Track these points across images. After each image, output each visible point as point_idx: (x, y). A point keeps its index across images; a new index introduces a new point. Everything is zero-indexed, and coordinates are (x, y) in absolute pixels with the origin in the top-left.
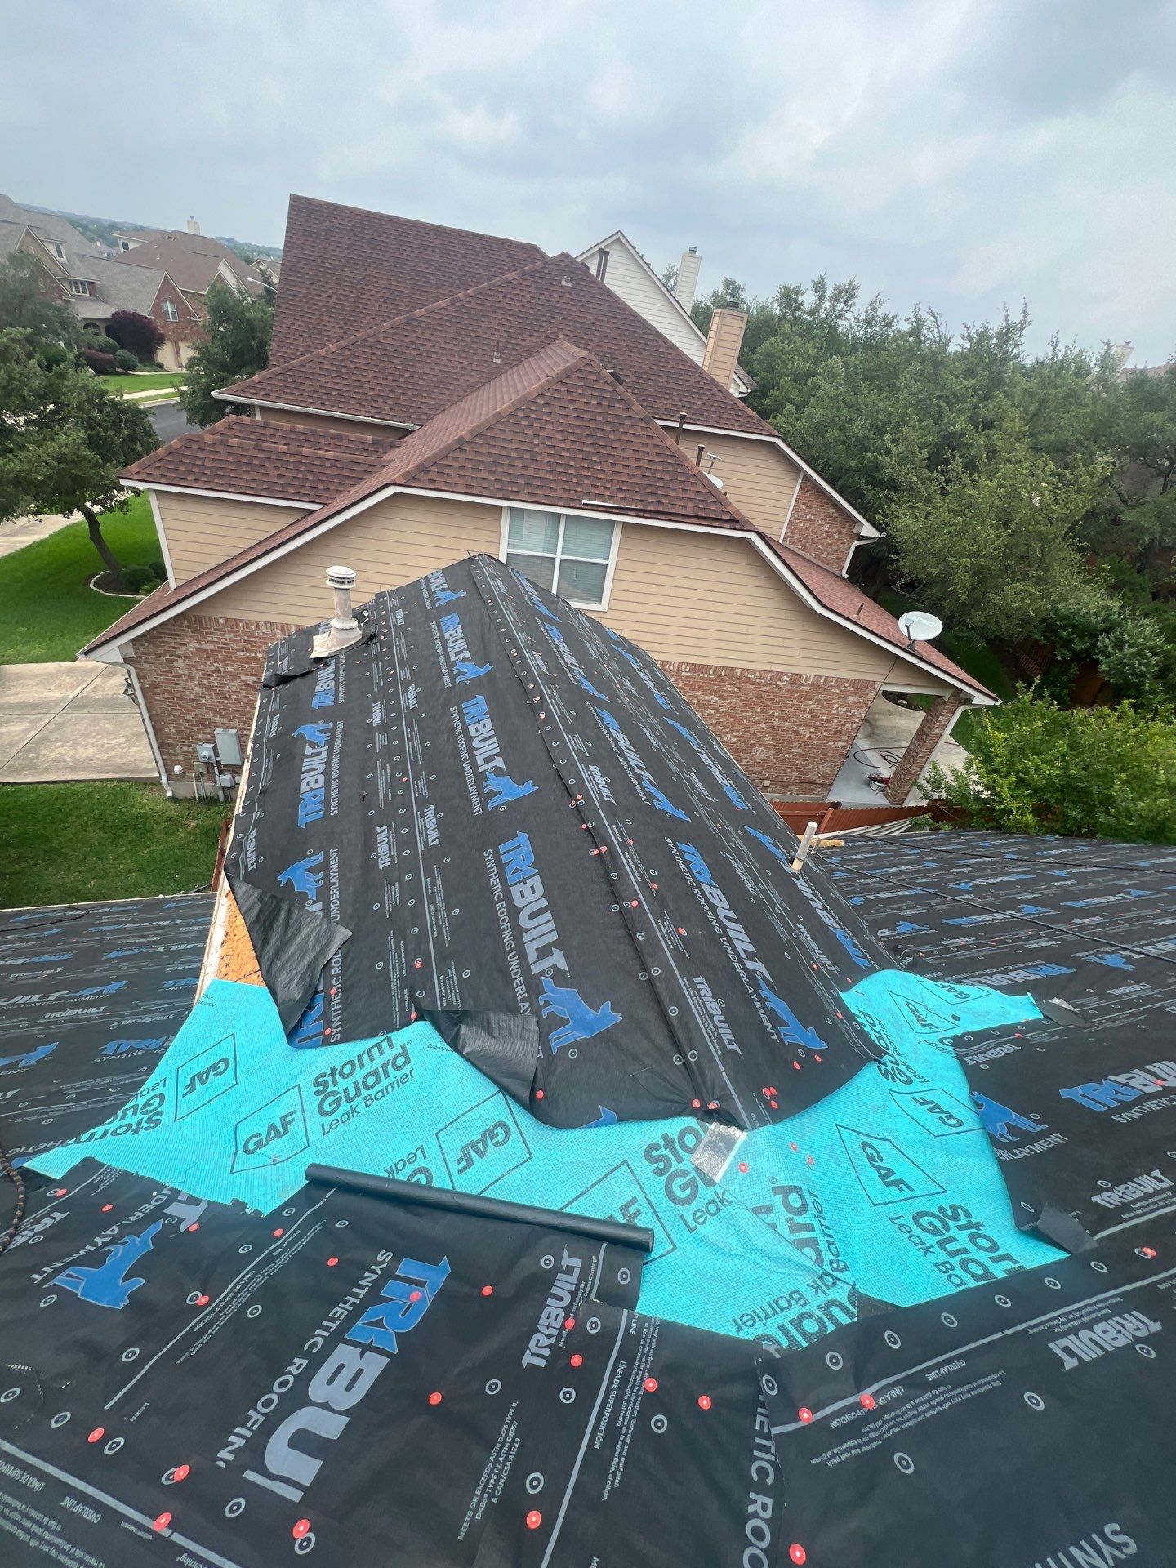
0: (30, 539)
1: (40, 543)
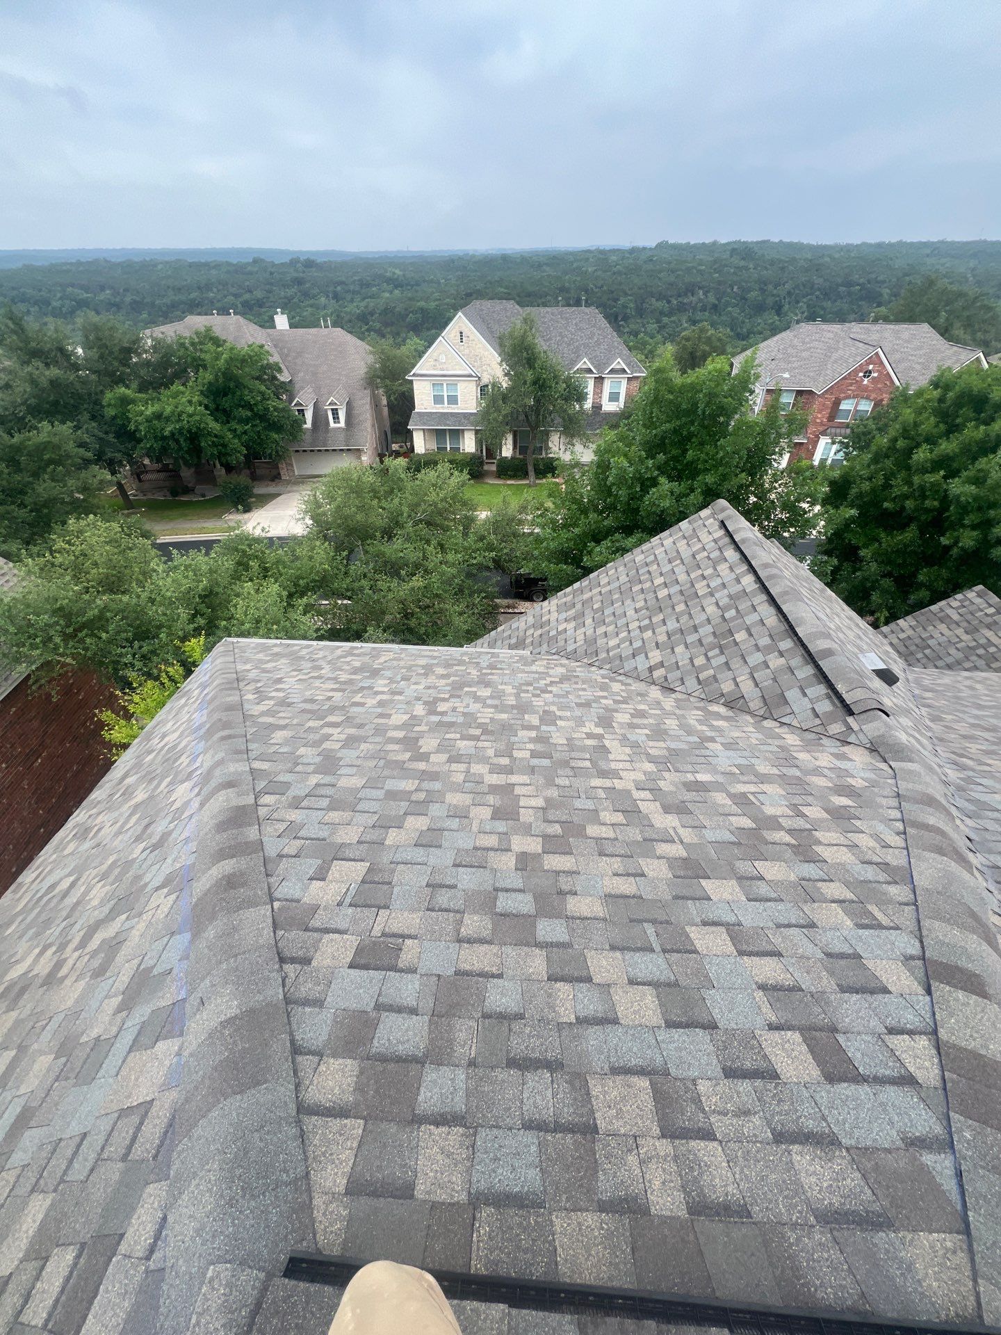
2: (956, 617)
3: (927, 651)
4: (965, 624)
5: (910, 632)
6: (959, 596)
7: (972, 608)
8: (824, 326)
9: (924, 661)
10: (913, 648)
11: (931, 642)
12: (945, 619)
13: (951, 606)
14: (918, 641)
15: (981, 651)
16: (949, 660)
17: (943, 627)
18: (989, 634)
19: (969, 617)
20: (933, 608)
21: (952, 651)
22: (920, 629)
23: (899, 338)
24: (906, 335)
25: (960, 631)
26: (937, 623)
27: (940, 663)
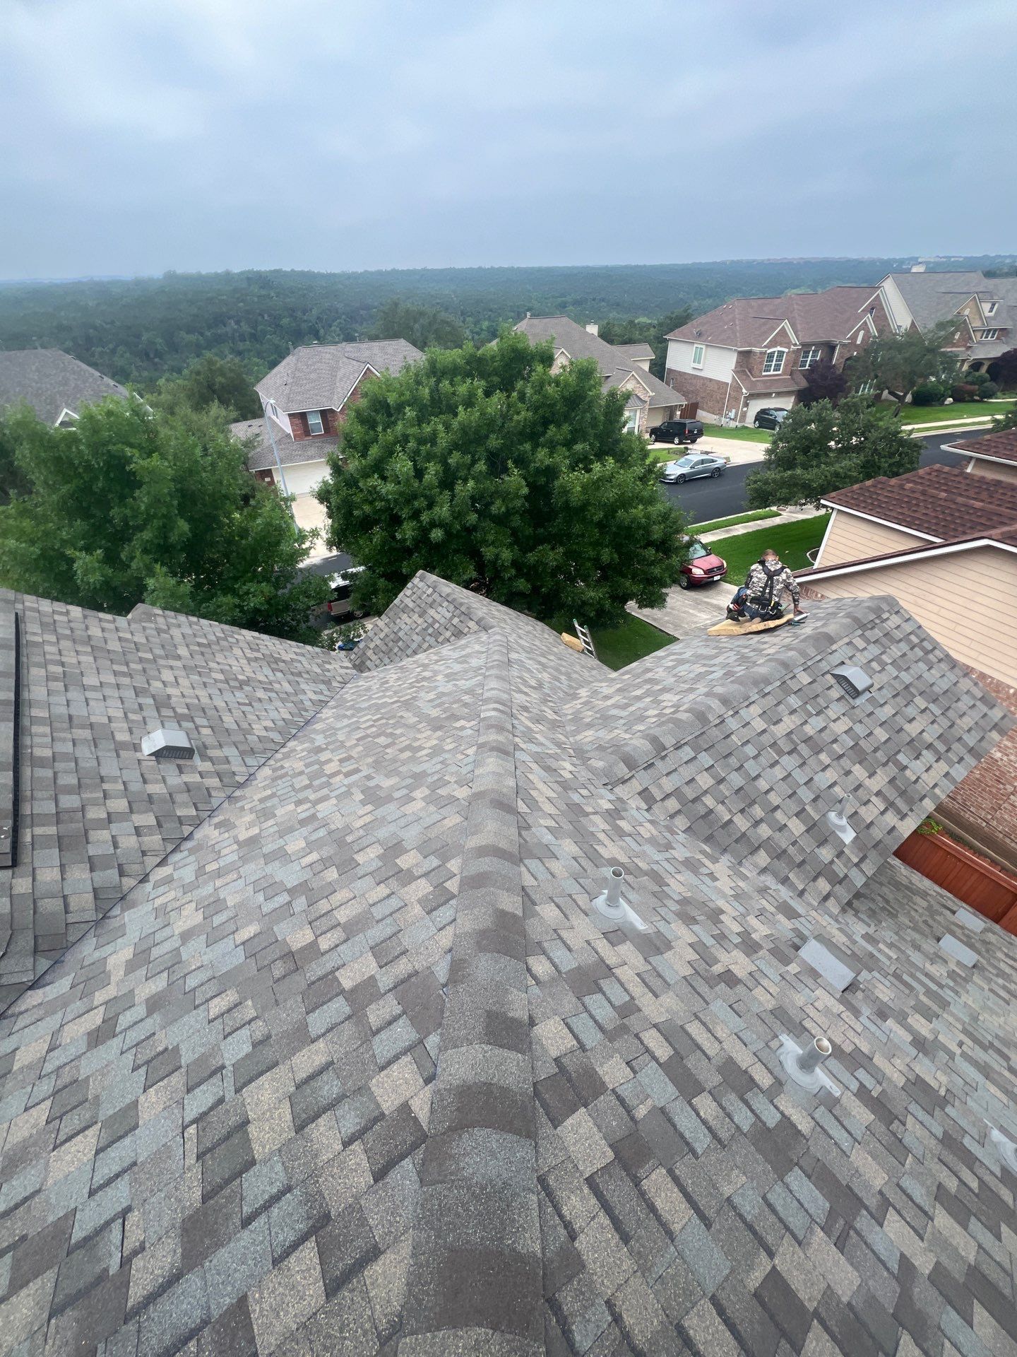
0: (801, 517)
1: (803, 521)
2: (411, 605)
3: (400, 644)
4: (417, 609)
5: (386, 630)
6: (409, 585)
7: (419, 593)
8: (320, 349)
9: (399, 654)
10: (391, 644)
11: (401, 634)
12: (405, 609)
13: (405, 597)
14: (392, 636)
15: (430, 631)
16: (414, 646)
17: (404, 616)
18: (432, 612)
19: (419, 601)
20: (396, 601)
21: (415, 637)
22: (392, 625)
23: (386, 354)
24: (390, 351)
25: (416, 617)
26: (401, 614)
27: (409, 652)
